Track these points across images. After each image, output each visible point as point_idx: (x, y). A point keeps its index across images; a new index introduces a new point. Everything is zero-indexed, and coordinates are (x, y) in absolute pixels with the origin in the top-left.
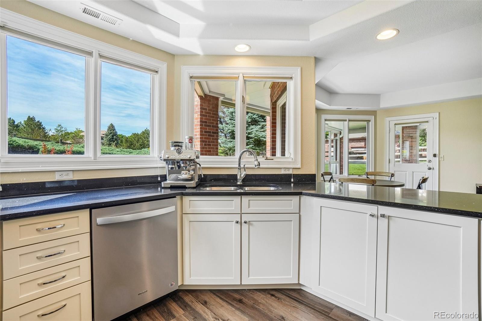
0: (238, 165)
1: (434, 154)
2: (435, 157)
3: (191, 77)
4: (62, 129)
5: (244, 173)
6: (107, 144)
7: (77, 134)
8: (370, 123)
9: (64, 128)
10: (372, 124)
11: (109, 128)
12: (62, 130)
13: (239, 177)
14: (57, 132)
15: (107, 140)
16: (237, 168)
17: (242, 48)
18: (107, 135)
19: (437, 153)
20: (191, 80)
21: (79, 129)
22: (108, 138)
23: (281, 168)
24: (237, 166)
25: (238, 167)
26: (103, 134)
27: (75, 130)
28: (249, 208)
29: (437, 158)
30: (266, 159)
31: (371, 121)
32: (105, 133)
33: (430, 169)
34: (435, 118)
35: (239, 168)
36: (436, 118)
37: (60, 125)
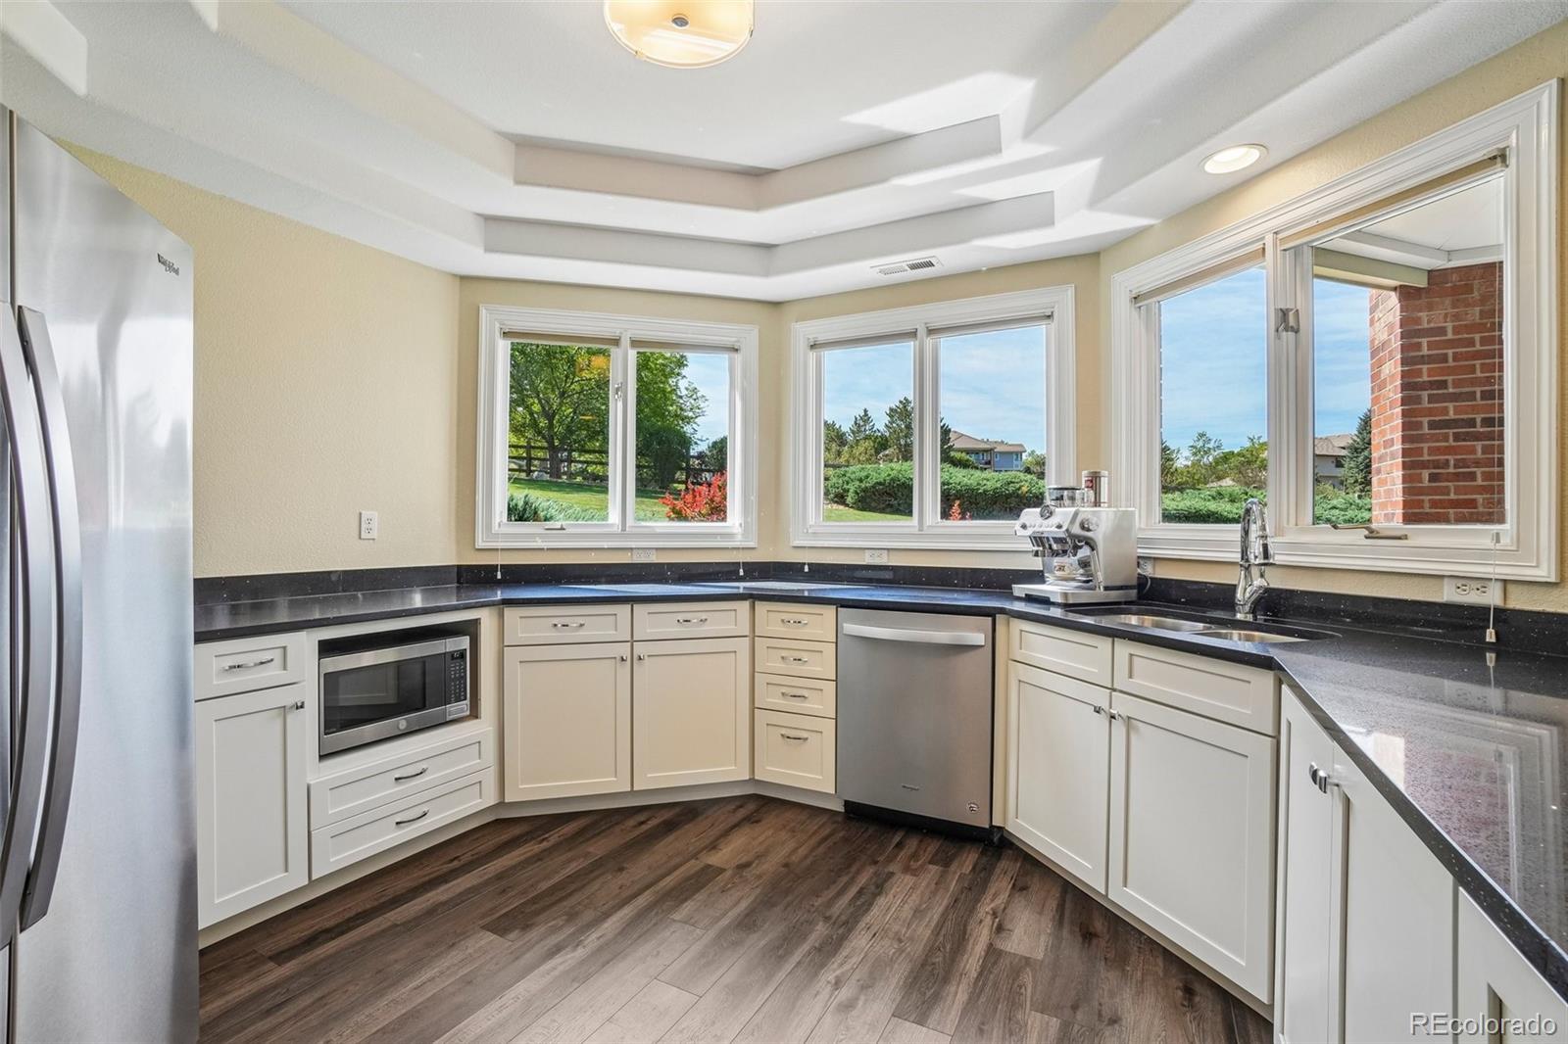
0: (1239, 556)
3: (1135, 298)
4: (1209, 446)
5: (1258, 582)
6: (1356, 481)
7: (1252, 455)
9: (1212, 442)
11: (1366, 423)
12: (1209, 449)
13: (1239, 595)
14: (1195, 454)
15: (1358, 467)
16: (1236, 563)
17: (1231, 160)
18: (1356, 449)
20: (1138, 305)
21: (1259, 438)
22: (1360, 459)
23: (1443, 577)
24: (1237, 557)
25: (1239, 560)
26: (1344, 448)
27: (1248, 444)
28: (1131, 677)
30: (1366, 537)
32: (1351, 441)
35: (1241, 566)
37: (1202, 435)
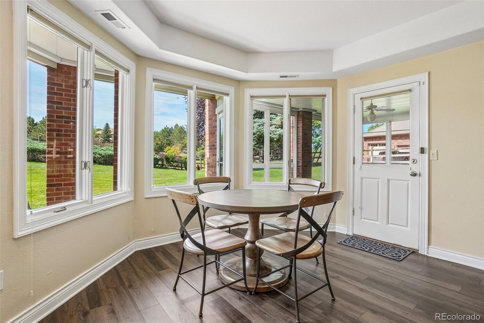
1: (421, 147)
2: (423, 153)
8: (326, 99)
10: (328, 101)
19: (426, 146)
29: (426, 156)
31: (327, 96)
33: (414, 175)
34: (421, 83)
36: (423, 82)
